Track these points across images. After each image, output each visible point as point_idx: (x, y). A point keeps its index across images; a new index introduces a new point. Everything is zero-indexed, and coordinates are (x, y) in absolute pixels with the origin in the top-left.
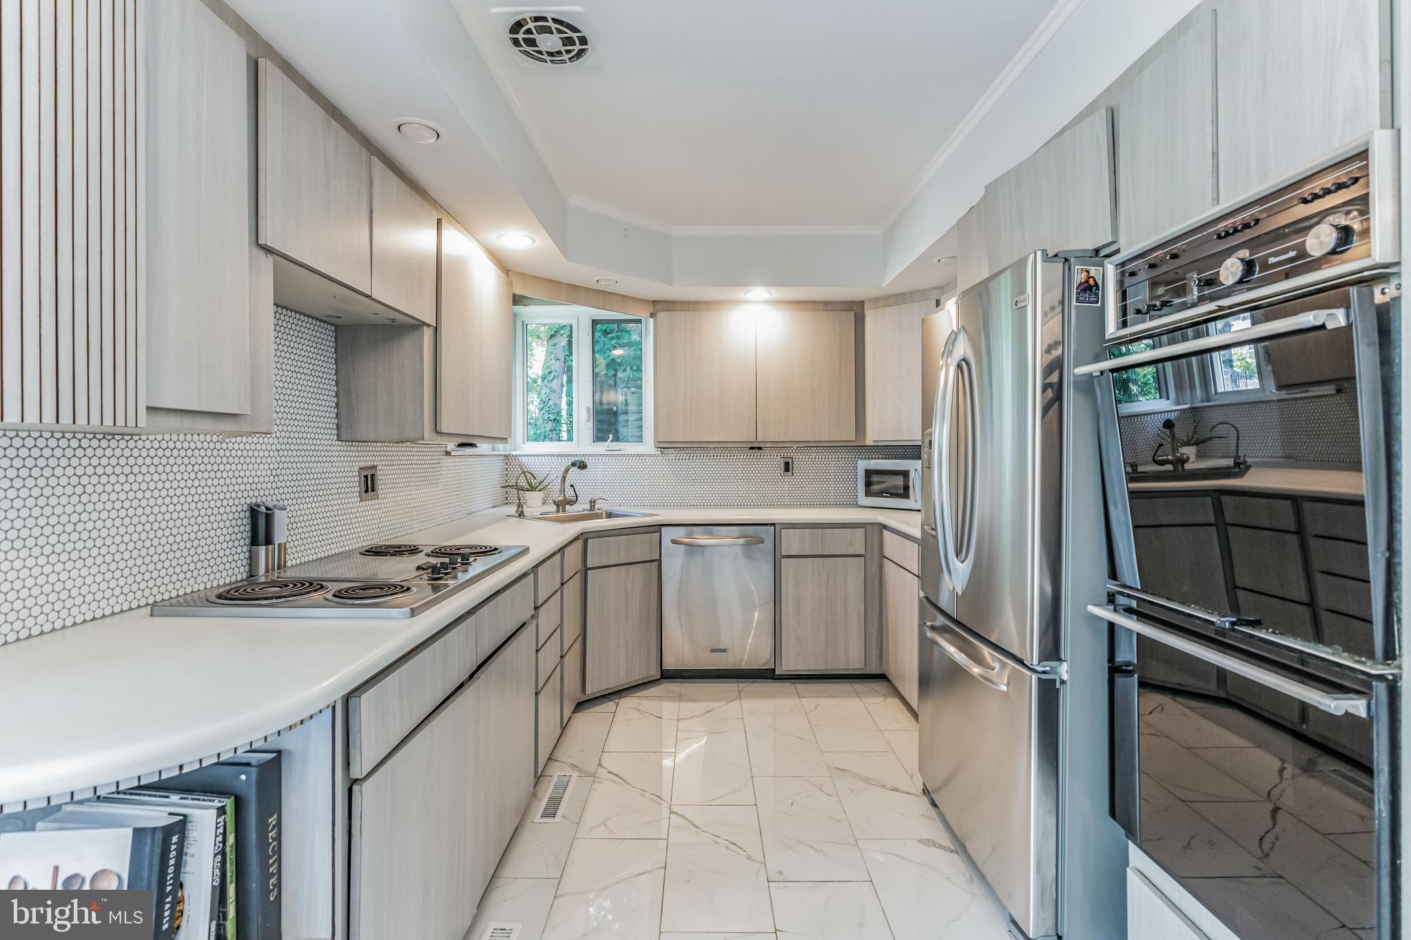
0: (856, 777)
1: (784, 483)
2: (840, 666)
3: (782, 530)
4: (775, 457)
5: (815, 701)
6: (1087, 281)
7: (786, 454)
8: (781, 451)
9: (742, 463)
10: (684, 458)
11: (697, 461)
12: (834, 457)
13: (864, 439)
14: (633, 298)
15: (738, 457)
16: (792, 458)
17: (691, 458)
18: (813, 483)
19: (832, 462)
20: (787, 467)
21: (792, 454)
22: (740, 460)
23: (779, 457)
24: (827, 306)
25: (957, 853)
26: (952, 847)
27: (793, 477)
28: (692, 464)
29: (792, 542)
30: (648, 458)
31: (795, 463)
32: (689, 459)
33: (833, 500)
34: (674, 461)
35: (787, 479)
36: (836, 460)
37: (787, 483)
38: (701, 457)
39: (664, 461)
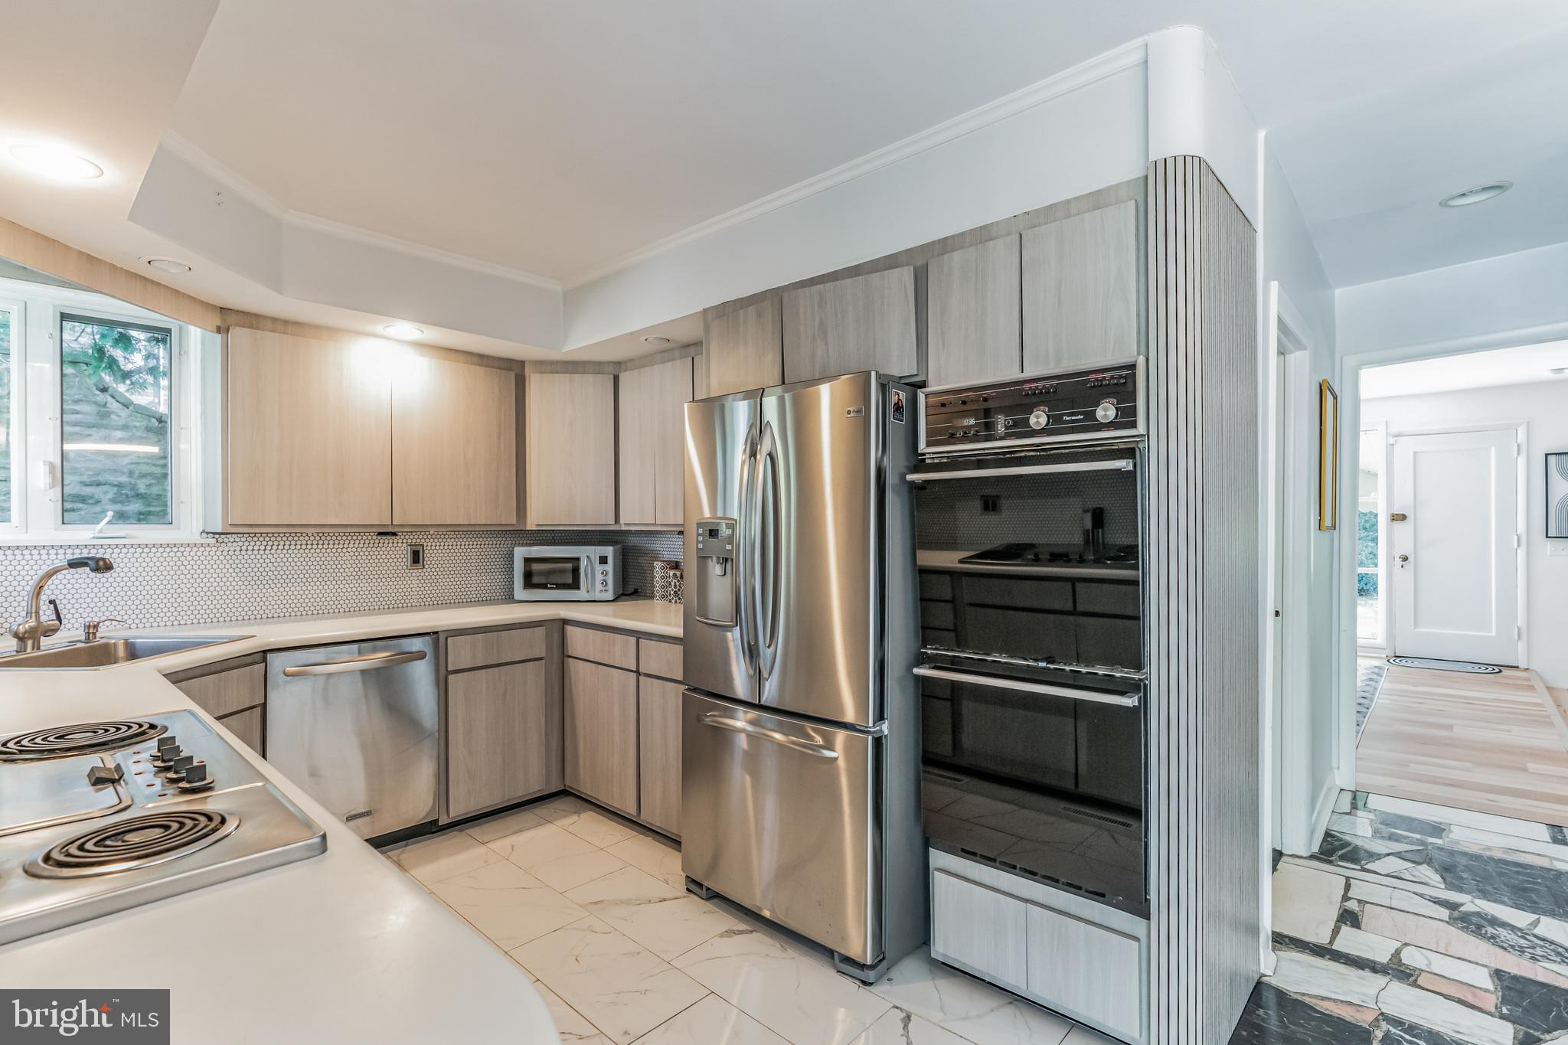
0: (616, 904)
1: (411, 578)
2: (520, 793)
3: (449, 639)
4: (400, 545)
5: (507, 842)
6: (898, 403)
7: (414, 541)
8: (407, 537)
9: (352, 554)
10: (256, 548)
11: (279, 552)
12: (475, 543)
13: (525, 524)
14: (190, 297)
15: (346, 546)
16: (423, 545)
17: (268, 548)
18: (450, 576)
19: (473, 550)
20: (416, 558)
21: (423, 540)
22: (349, 550)
23: (405, 545)
24: (482, 359)
25: (755, 931)
26: (749, 928)
27: (424, 570)
28: (270, 556)
29: (460, 654)
30: (188, 549)
31: (426, 552)
32: (265, 550)
33: (475, 596)
34: (237, 553)
35: (416, 572)
36: (478, 547)
37: (416, 578)
38: (287, 547)
39: (219, 553)
